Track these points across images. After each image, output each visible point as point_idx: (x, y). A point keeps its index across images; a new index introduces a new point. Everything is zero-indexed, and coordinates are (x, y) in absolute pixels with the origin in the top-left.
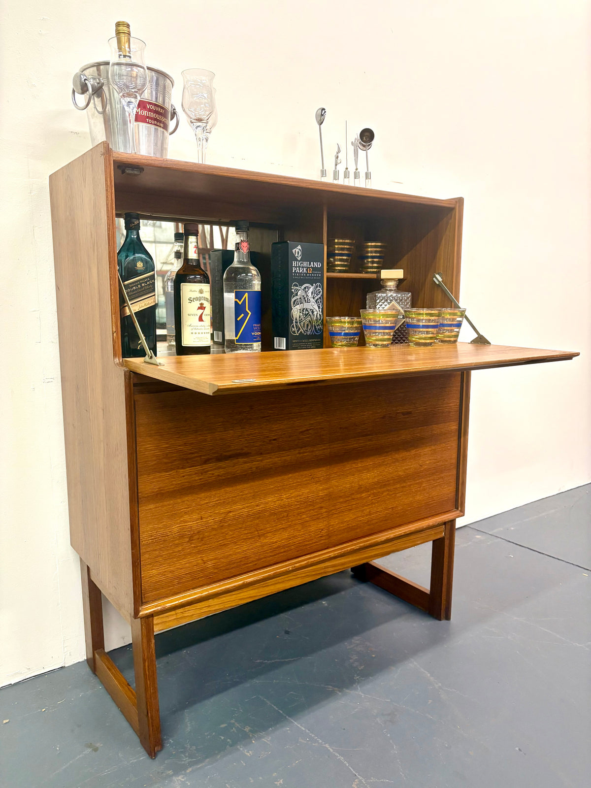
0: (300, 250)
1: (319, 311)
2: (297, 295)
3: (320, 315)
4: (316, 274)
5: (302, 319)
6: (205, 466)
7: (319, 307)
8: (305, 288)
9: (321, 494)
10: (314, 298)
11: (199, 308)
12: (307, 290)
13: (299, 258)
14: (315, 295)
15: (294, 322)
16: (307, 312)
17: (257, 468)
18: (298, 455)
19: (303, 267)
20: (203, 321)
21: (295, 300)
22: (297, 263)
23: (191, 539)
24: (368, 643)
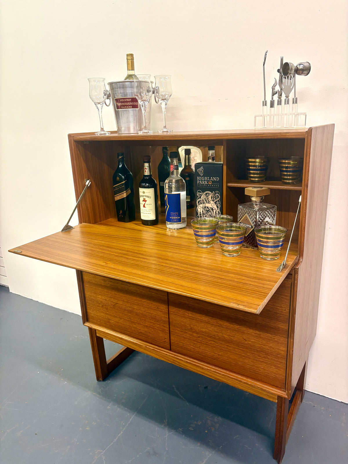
0: (202, 169)
1: (218, 209)
2: (200, 198)
3: (218, 212)
4: (215, 185)
5: (204, 213)
7: (218, 207)
8: (206, 194)
9: (163, 319)
10: (213, 201)
11: (143, 201)
12: (208, 195)
13: (202, 175)
14: (214, 199)
16: (208, 209)
17: (128, 289)
19: (205, 181)
20: (145, 207)
21: (199, 201)
22: (200, 178)
23: (102, 307)
24: (218, 425)
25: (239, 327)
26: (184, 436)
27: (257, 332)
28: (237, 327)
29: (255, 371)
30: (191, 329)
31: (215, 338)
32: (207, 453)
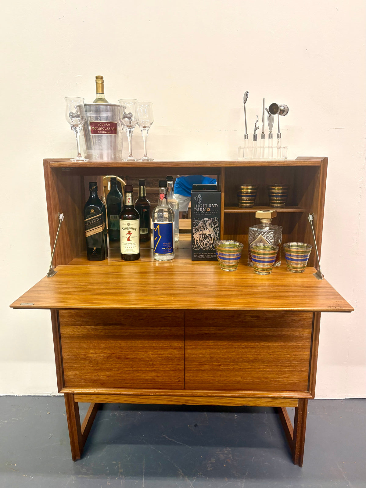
0: (200, 197)
1: (216, 235)
2: (197, 225)
3: (216, 238)
4: (213, 211)
5: (201, 240)
6: (97, 327)
7: (216, 233)
8: (204, 221)
9: (177, 356)
10: (211, 227)
11: (127, 234)
12: (205, 222)
13: (199, 203)
14: (213, 225)
15: (195, 242)
16: (205, 236)
17: (130, 333)
18: (159, 331)
19: (203, 208)
20: (130, 241)
21: (196, 229)
22: (197, 205)
23: (90, 362)
24: (231, 456)
25: (265, 344)
26: (207, 478)
27: (283, 344)
28: (262, 344)
29: (280, 382)
30: (212, 358)
31: (238, 362)
32: (239, 484)
